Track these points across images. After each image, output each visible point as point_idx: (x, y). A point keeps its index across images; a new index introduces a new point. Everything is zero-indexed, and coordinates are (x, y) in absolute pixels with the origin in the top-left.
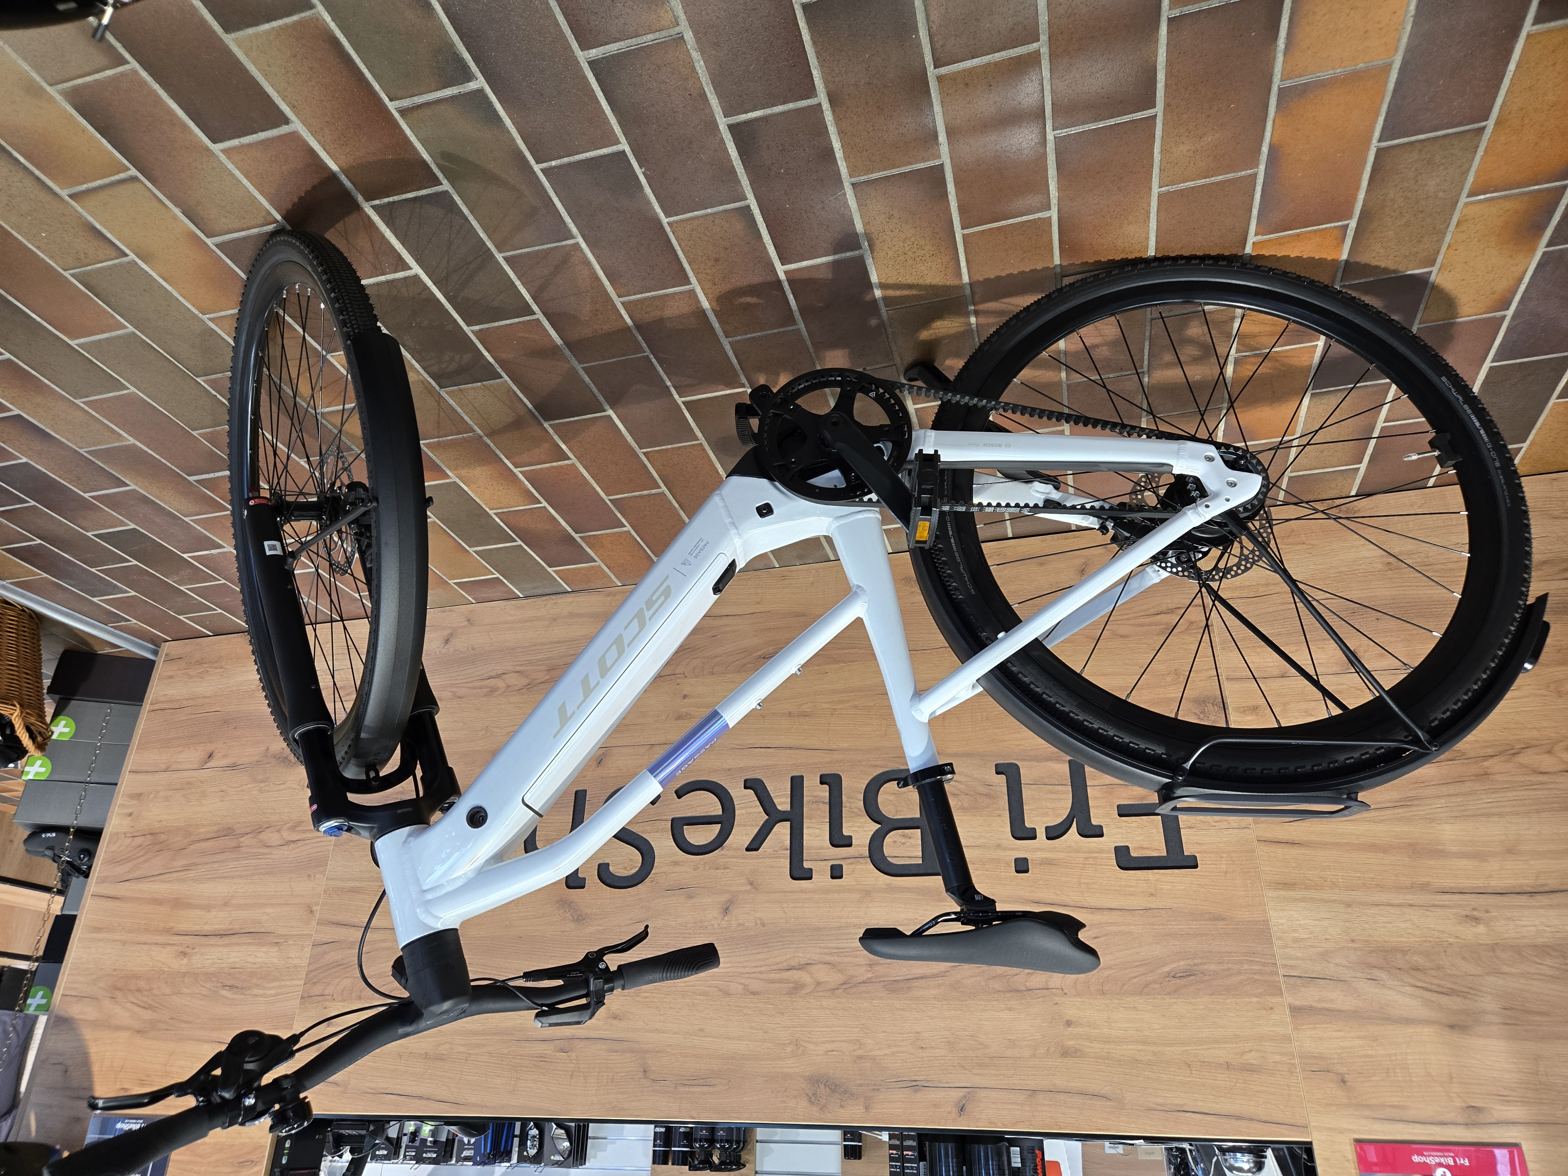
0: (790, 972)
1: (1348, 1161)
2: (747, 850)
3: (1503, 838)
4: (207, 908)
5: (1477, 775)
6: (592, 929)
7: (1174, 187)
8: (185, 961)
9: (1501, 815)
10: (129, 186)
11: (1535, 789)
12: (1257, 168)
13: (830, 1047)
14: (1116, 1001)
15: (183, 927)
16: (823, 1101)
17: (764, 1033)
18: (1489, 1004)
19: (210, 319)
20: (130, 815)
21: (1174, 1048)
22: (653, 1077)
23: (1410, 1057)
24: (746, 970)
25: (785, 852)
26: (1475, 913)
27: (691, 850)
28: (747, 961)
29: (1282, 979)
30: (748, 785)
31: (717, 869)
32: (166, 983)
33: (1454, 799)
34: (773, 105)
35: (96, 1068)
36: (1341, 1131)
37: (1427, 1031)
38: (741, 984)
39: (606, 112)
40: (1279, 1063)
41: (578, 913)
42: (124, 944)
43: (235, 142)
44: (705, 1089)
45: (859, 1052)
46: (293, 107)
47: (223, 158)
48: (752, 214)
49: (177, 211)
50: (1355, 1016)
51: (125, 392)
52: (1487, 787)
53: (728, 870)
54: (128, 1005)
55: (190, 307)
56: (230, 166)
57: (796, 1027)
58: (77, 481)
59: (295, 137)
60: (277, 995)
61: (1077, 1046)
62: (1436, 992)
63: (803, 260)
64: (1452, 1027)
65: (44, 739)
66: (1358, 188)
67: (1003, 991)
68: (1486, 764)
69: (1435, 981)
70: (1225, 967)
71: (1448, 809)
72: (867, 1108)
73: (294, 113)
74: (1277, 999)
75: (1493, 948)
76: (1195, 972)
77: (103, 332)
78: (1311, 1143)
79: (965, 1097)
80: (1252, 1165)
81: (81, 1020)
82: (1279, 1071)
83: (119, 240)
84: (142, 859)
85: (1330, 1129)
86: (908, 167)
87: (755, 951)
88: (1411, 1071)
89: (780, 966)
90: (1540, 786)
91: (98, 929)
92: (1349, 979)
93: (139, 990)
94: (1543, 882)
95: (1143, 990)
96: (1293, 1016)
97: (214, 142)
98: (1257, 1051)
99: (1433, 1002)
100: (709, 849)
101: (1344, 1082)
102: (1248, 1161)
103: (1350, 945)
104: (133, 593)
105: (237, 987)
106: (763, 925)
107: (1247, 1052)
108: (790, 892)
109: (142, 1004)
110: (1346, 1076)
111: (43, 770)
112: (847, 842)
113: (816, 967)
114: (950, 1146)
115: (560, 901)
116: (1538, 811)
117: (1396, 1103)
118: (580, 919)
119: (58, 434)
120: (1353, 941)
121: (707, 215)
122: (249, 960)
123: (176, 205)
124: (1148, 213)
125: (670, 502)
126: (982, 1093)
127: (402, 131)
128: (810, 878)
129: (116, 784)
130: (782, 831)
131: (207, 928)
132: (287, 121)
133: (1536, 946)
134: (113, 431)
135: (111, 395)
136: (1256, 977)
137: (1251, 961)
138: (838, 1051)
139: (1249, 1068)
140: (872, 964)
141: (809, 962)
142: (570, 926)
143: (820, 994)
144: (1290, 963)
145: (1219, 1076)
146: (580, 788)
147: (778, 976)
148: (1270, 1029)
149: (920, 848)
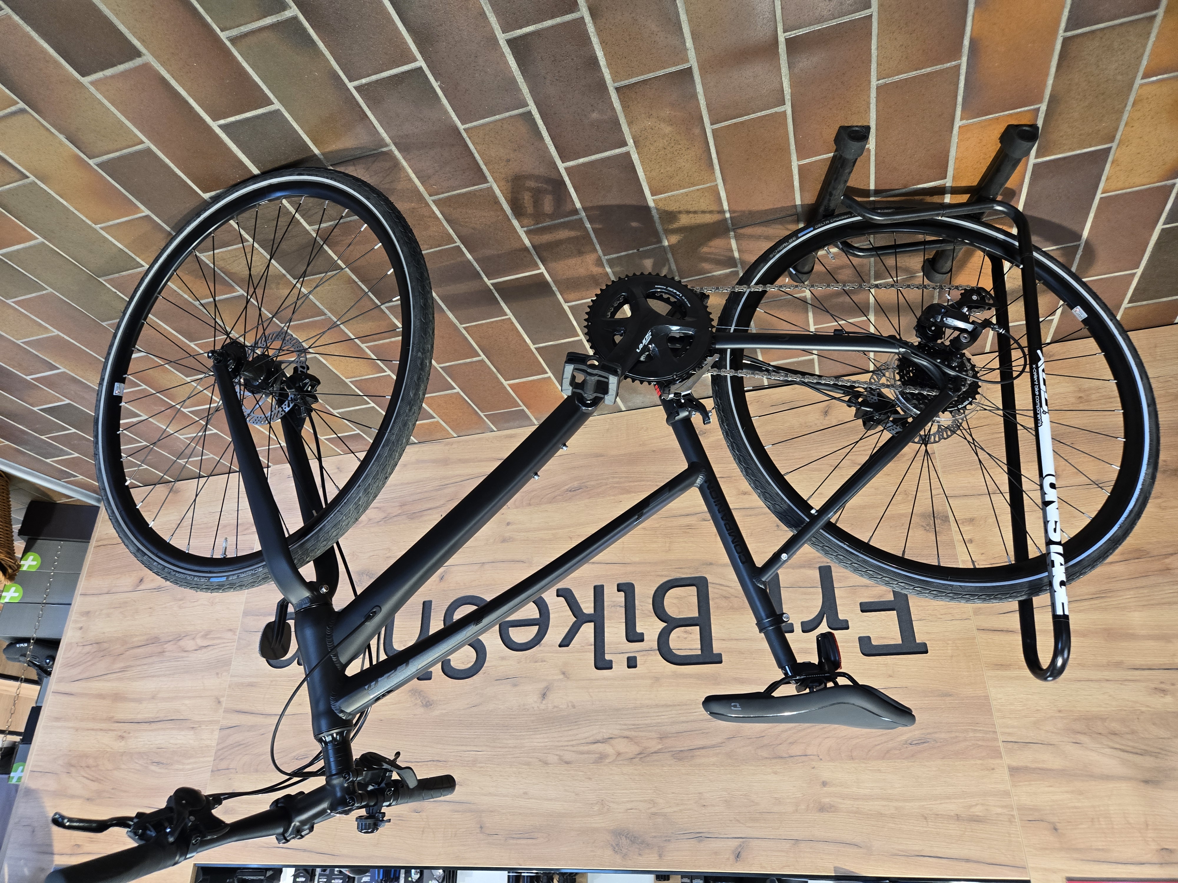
0: (596, 745)
2: (560, 646)
4: (139, 701)
5: (1160, 571)
6: (437, 713)
7: (890, 79)
8: (123, 743)
10: (20, 117)
12: (960, 59)
13: (629, 806)
14: (863, 765)
15: (120, 716)
16: (624, 851)
17: (576, 795)
19: (101, 228)
20: (81, 628)
21: (912, 804)
22: (487, 831)
23: (1111, 808)
24: (561, 744)
26: (1163, 686)
27: (515, 647)
28: (561, 737)
29: (1001, 744)
31: (536, 662)
32: (109, 760)
33: (1141, 591)
34: (543, 21)
36: (1054, 871)
37: (1124, 786)
38: (557, 755)
39: (403, 33)
40: (1001, 814)
41: (427, 699)
42: (77, 730)
43: (100, 75)
44: (530, 841)
45: (653, 810)
46: (142, 41)
47: (92, 89)
48: (534, 119)
49: (62, 137)
50: (1064, 774)
51: (44, 292)
52: (1169, 580)
53: (544, 663)
54: (80, 779)
55: (84, 218)
56: (99, 96)
57: (602, 790)
58: (20, 367)
59: (147, 67)
60: (193, 769)
61: (832, 803)
62: (1131, 752)
63: (580, 158)
64: (1146, 782)
65: (14, 571)
66: (1047, 75)
67: (769, 758)
68: (1167, 561)
69: (1131, 744)
70: (953, 735)
71: (1136, 599)
72: (660, 856)
73: (145, 46)
74: (998, 761)
76: (928, 740)
77: (19, 243)
79: (740, 845)
81: (44, 791)
82: (1001, 821)
83: (19, 164)
84: (90, 663)
85: (1045, 869)
86: (662, 71)
87: (567, 729)
88: (1112, 819)
89: (588, 740)
91: (57, 719)
92: (1057, 743)
93: (88, 767)
95: (885, 755)
96: (1011, 775)
97: (83, 75)
98: (982, 804)
99: (1130, 761)
100: (529, 646)
101: (1056, 829)
103: (1058, 715)
104: (76, 455)
105: (163, 763)
106: (574, 707)
107: (973, 806)
108: (595, 680)
109: (90, 777)
110: (1058, 824)
111: (15, 594)
112: (640, 638)
113: (617, 740)
115: (412, 690)
117: (1100, 847)
118: (428, 704)
120: (1060, 711)
121: (496, 121)
122: (171, 741)
123: (61, 133)
124: (869, 103)
125: (489, 368)
126: (754, 843)
127: (234, 58)
128: (611, 668)
129: (70, 604)
130: (588, 630)
131: (140, 717)
132: (139, 54)
134: (40, 325)
135: (34, 295)
136: (980, 743)
137: (975, 730)
138: (636, 809)
139: (975, 819)
140: (662, 738)
141: (611, 736)
142: (420, 710)
143: (621, 762)
144: (1007, 730)
145: (951, 826)
146: (427, 599)
147: (586, 748)
148: (992, 786)
149: (699, 642)
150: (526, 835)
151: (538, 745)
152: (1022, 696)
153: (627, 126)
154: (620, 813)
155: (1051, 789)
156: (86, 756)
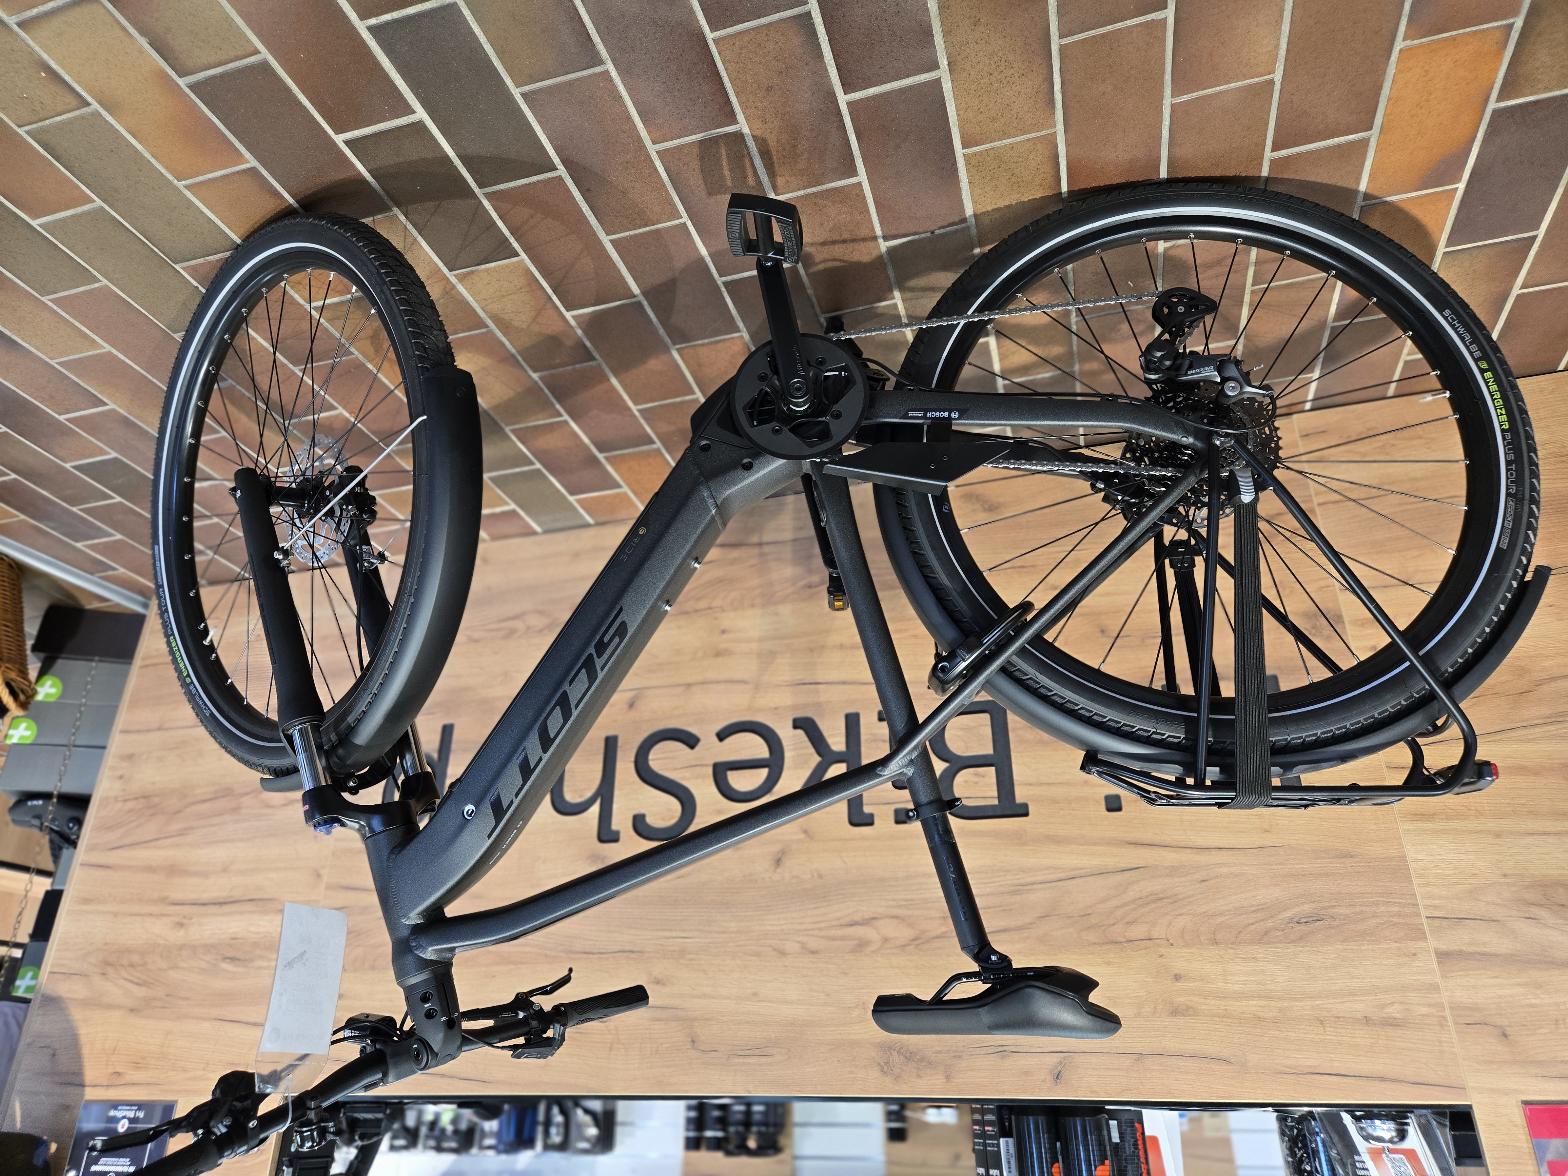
0: (854, 928)
1: (1516, 1126)
4: (205, 875)
8: (181, 933)
14: (1231, 951)
15: (178, 896)
16: (897, 1071)
17: (827, 995)
19: (186, 187)
20: (121, 777)
21: (1302, 1003)
22: (702, 1048)
24: (802, 927)
27: (735, 797)
28: (804, 917)
29: (1424, 921)
30: (798, 724)
32: (161, 957)
35: (86, 1051)
36: (1507, 1092)
38: (798, 942)
40: (1427, 1015)
42: (116, 916)
44: (763, 1059)
48: (813, 24)
49: (143, 42)
50: (1513, 961)
51: (96, 285)
54: (121, 982)
55: (163, 171)
57: (862, 989)
58: (50, 400)
61: (1189, 1003)
63: (869, 87)
65: (28, 699)
67: (1098, 944)
70: (1358, 909)
72: (948, 1078)
74: (1420, 944)
76: (1323, 917)
77: (68, 208)
78: (1470, 1106)
79: (1061, 1062)
80: (1394, 1134)
81: (70, 999)
82: (1427, 1024)
83: (79, 83)
84: (134, 824)
85: (1493, 1090)
87: (812, 907)
89: (841, 922)
91: (87, 901)
92: (1504, 919)
93: (132, 965)
95: (1263, 938)
96: (1440, 963)
98: (1401, 1003)
100: (757, 795)
101: (1505, 1036)
102: (1389, 1130)
103: (1502, 880)
104: (119, 537)
105: (239, 960)
106: (820, 876)
107: (1389, 1004)
108: (850, 840)
109: (136, 980)
110: (1507, 1029)
111: (28, 733)
113: (882, 922)
114: (1041, 1119)
115: (592, 856)
119: (26, 342)
120: (1505, 876)
122: (252, 929)
123: (142, 33)
126: (1080, 1057)
128: (871, 824)
129: (104, 748)
131: (206, 896)
134: (86, 336)
135: (82, 289)
136: (1395, 920)
137: (1388, 902)
139: (1390, 1023)
141: (875, 916)
143: (888, 951)
144: (1433, 902)
145: (1357, 1032)
146: (611, 733)
147: (839, 933)
148: (1414, 978)
149: (995, 788)
150: (757, 1052)
151: (771, 928)
152: (1452, 855)
155: (1496, 980)
156: (129, 951)
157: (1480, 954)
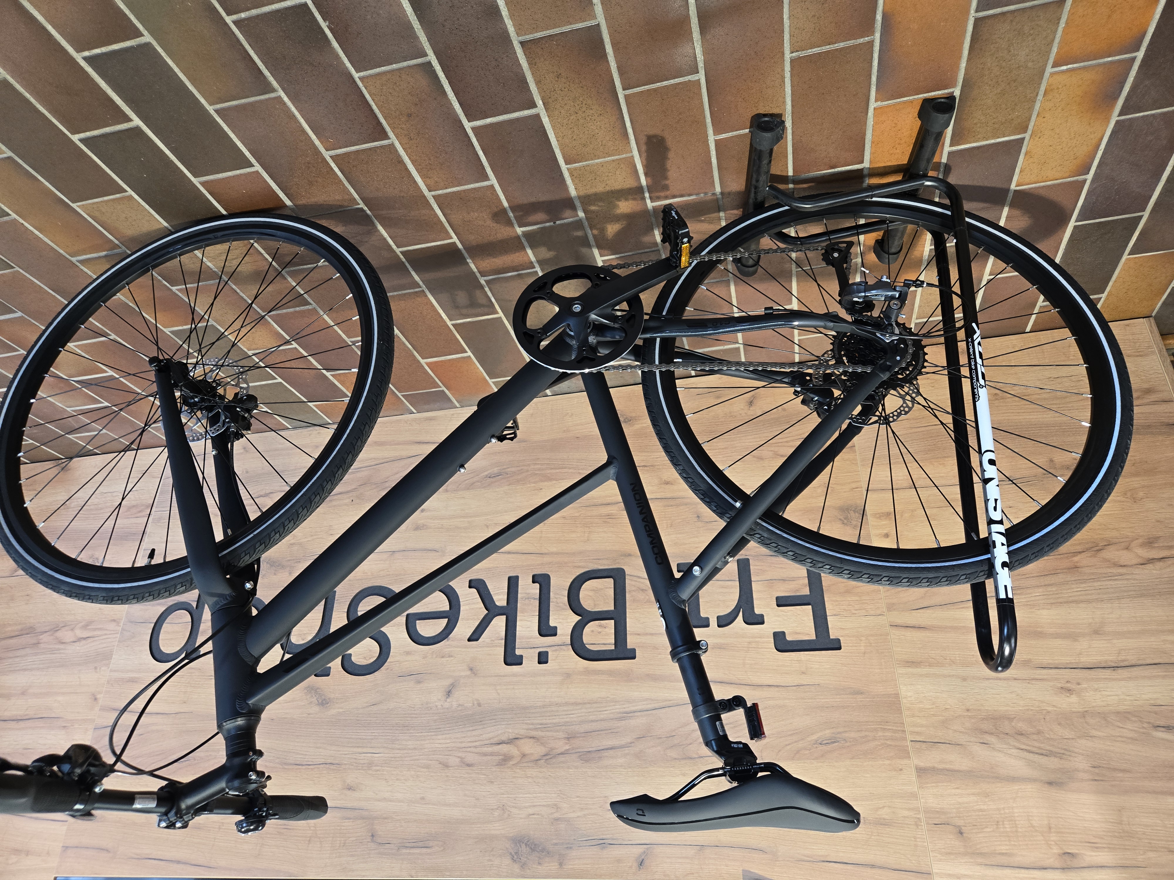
0: (501, 746)
3: (1090, 621)
4: (8, 696)
5: (1069, 569)
6: (333, 712)
7: (803, 52)
9: (1088, 601)
11: (1116, 580)
12: (873, 35)
13: (531, 811)
16: (524, 858)
17: (476, 799)
18: (1080, 763)
22: (379, 841)
23: (1016, 810)
24: (463, 745)
25: (500, 641)
26: (1069, 685)
28: (464, 737)
29: (909, 743)
31: (443, 657)
33: (1049, 589)
37: (1029, 788)
38: (459, 757)
40: (907, 817)
41: (323, 697)
44: (425, 850)
45: (556, 815)
48: (434, 70)
50: (970, 775)
52: (1077, 578)
53: (452, 658)
57: (503, 794)
62: (1037, 753)
63: (487, 118)
64: (1050, 783)
66: (959, 57)
67: (676, 760)
68: (1076, 559)
69: (1037, 744)
70: (863, 734)
71: (1045, 597)
72: (561, 864)
74: (906, 761)
75: (1084, 715)
76: (839, 739)
79: (644, 852)
82: (907, 824)
85: (949, 875)
86: (569, 26)
87: (471, 728)
88: (1017, 822)
89: (493, 741)
90: (1119, 577)
92: (965, 743)
94: (1123, 658)
95: (796, 755)
96: (919, 776)
98: (889, 807)
99: (1035, 762)
101: (961, 833)
103: (966, 714)
106: (479, 705)
107: (881, 808)
108: (504, 676)
110: (963, 828)
113: (522, 741)
115: (308, 687)
116: (1119, 598)
117: (1004, 852)
118: (324, 703)
120: (968, 710)
121: (394, 71)
122: (41, 741)
124: (783, 77)
125: (404, 344)
126: (657, 848)
130: (499, 623)
131: (7, 714)
133: (1118, 713)
136: (888, 742)
137: (885, 729)
138: (538, 814)
139: (882, 822)
140: (569, 738)
141: (517, 737)
142: (316, 709)
143: (525, 764)
144: (916, 730)
147: (490, 749)
148: (899, 788)
150: (421, 844)
151: (440, 746)
152: (932, 694)
153: (534, 85)
154: (521, 818)
155: (957, 791)
157: (948, 770)
